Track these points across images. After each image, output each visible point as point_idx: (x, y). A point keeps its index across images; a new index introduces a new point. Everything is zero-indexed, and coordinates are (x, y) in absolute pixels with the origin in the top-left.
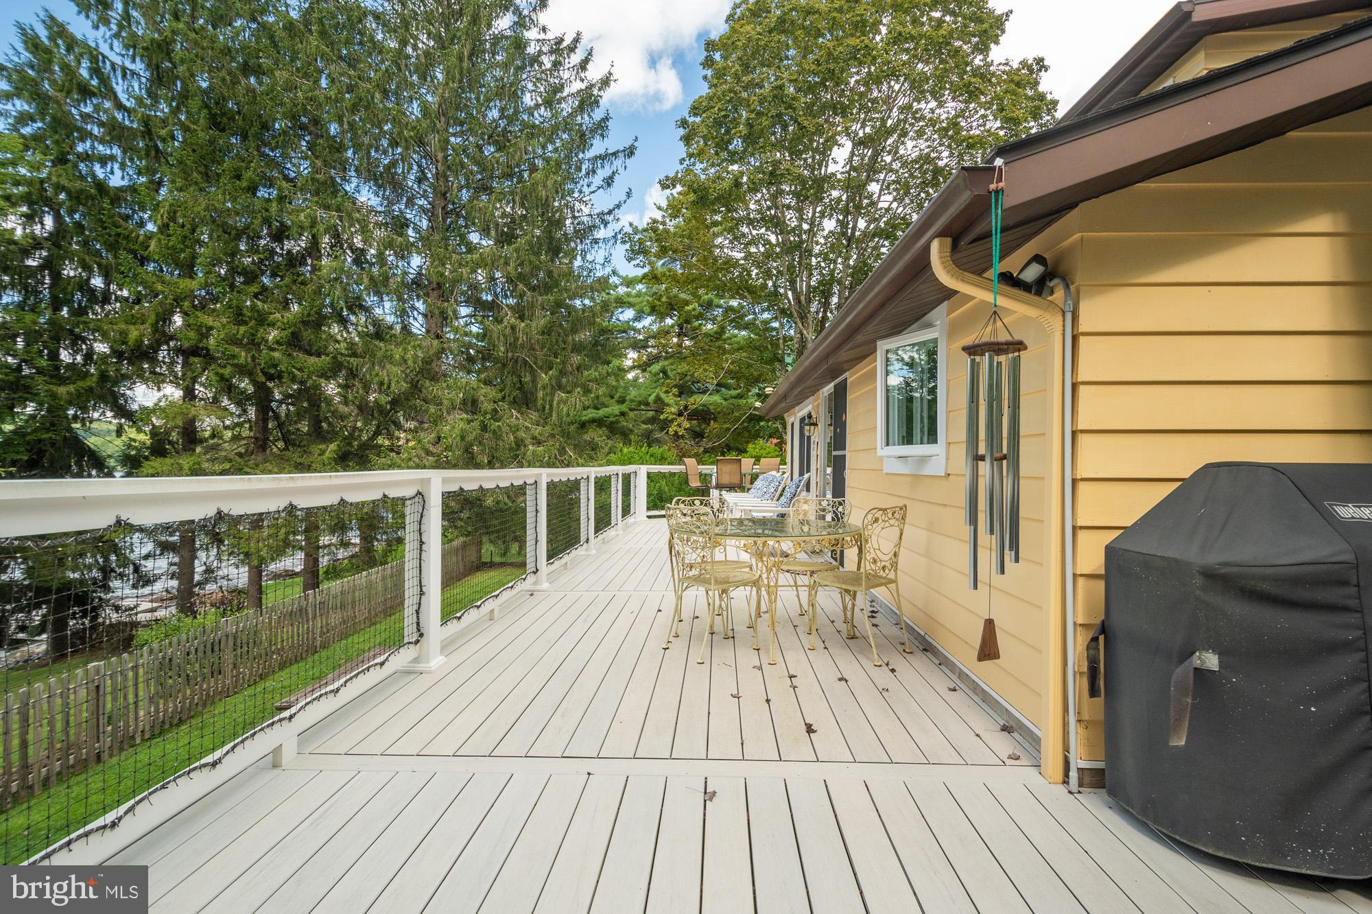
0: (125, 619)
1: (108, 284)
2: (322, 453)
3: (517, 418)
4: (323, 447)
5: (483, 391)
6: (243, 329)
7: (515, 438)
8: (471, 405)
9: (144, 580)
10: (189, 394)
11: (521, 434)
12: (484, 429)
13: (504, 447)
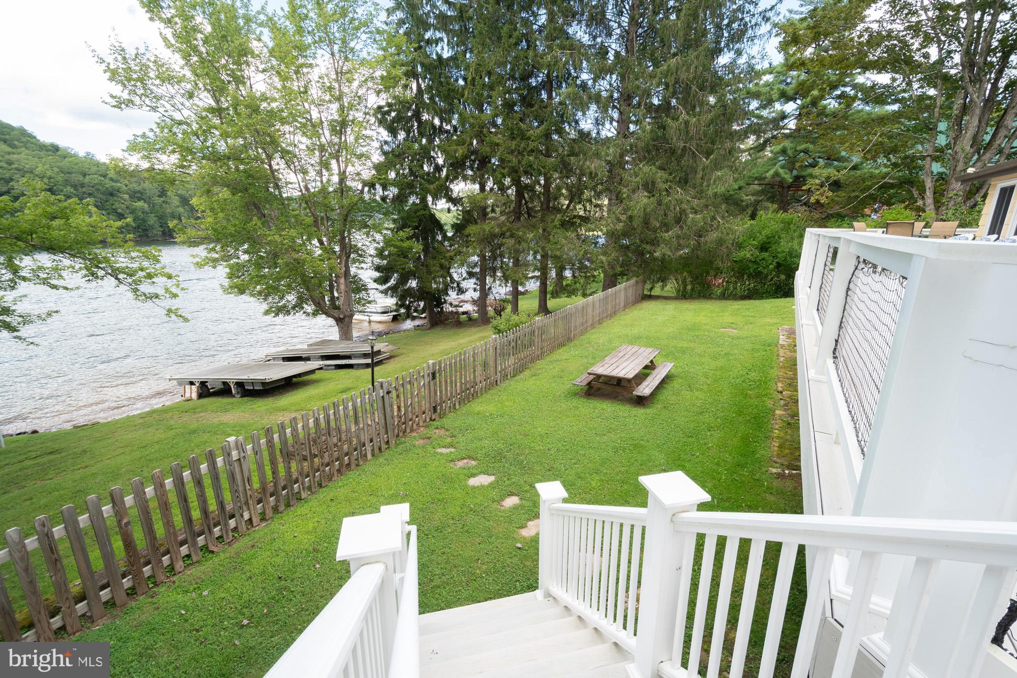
0: (454, 309)
1: (441, 123)
2: (553, 221)
3: (681, 194)
4: (553, 217)
5: (659, 175)
6: (514, 143)
7: (680, 208)
8: (649, 187)
9: (461, 291)
10: (482, 189)
11: (684, 206)
12: (660, 203)
13: (671, 216)
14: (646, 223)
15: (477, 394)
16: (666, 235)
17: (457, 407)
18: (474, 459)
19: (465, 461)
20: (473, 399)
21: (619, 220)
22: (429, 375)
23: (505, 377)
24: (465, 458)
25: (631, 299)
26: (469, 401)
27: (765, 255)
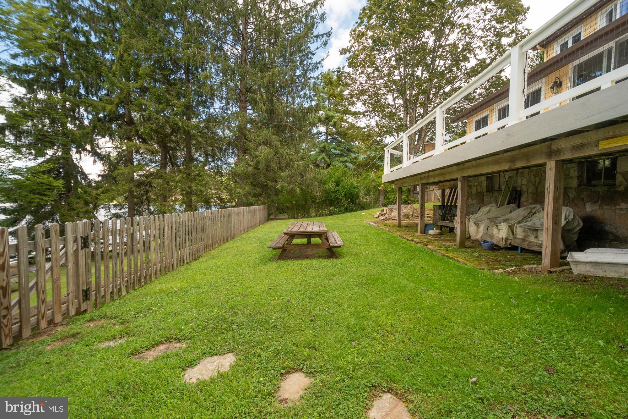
3: (288, 150)
7: (289, 158)
8: (267, 143)
12: (277, 153)
13: (284, 162)
14: (268, 167)
15: (151, 278)
16: (283, 174)
17: (124, 293)
18: (178, 340)
19: (162, 347)
20: (146, 283)
21: (249, 165)
22: (75, 240)
23: (182, 261)
24: (161, 343)
25: (262, 219)
26: (141, 286)
27: (338, 188)
